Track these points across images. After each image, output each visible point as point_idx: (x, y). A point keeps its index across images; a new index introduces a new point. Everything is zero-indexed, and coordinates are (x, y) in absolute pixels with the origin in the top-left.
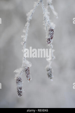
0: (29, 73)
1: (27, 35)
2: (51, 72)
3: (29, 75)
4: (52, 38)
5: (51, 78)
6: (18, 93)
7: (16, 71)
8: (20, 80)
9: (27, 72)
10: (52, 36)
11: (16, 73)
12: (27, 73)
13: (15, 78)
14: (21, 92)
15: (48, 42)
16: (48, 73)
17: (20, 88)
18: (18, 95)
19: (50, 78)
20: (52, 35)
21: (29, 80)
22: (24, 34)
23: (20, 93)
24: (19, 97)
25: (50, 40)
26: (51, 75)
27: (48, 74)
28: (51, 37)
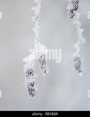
0: (44, 62)
1: (40, 5)
2: (80, 62)
3: (44, 65)
4: (76, 9)
5: (80, 71)
6: (29, 91)
7: (25, 60)
8: (31, 73)
9: (42, 61)
10: (76, 6)
11: (25, 63)
12: (42, 63)
13: (24, 71)
14: (34, 90)
15: (71, 15)
16: (76, 64)
17: (32, 85)
18: (28, 94)
19: (78, 71)
20: (76, 4)
21: (45, 72)
22: (36, 5)
23: (32, 92)
24: (30, 97)
25: (73, 12)
26: (79, 66)
27: (75, 66)
28: (74, 8)
